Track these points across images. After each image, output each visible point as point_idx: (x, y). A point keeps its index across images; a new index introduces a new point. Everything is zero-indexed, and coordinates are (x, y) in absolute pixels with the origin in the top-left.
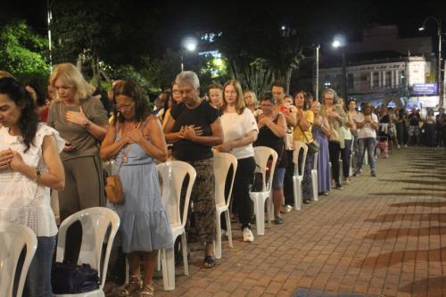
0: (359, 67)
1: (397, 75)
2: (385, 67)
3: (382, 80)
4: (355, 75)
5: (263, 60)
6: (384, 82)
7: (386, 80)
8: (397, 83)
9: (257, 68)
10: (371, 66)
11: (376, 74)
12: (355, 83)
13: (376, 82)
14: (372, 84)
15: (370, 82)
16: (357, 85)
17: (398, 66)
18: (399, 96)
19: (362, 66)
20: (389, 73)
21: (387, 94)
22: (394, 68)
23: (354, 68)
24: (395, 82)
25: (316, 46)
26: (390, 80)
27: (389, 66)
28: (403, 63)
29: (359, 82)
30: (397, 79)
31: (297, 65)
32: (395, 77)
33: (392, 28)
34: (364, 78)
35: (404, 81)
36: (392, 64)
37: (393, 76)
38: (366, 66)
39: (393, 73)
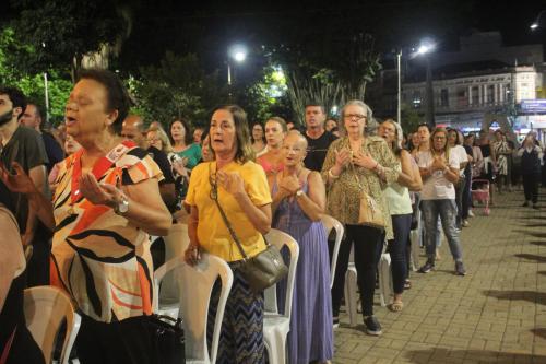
0: (454, 81)
1: (501, 90)
2: (487, 80)
3: (483, 96)
4: (450, 91)
5: (329, 72)
6: (486, 98)
7: (488, 96)
8: (501, 99)
9: (322, 81)
10: (470, 79)
11: (476, 88)
12: (450, 99)
13: (476, 98)
14: (471, 101)
15: (468, 98)
16: (453, 102)
17: (502, 79)
18: (504, 115)
19: (459, 80)
20: (492, 87)
21: (490, 112)
22: (498, 80)
23: (449, 81)
24: (499, 98)
25: (398, 52)
26: (493, 95)
27: (492, 79)
28: (509, 75)
29: (456, 99)
30: (501, 94)
31: (372, 77)
32: (499, 93)
33: (496, 34)
34: (461, 93)
35: (510, 97)
36: (496, 76)
37: (496, 91)
38: (464, 79)
39: (496, 87)
